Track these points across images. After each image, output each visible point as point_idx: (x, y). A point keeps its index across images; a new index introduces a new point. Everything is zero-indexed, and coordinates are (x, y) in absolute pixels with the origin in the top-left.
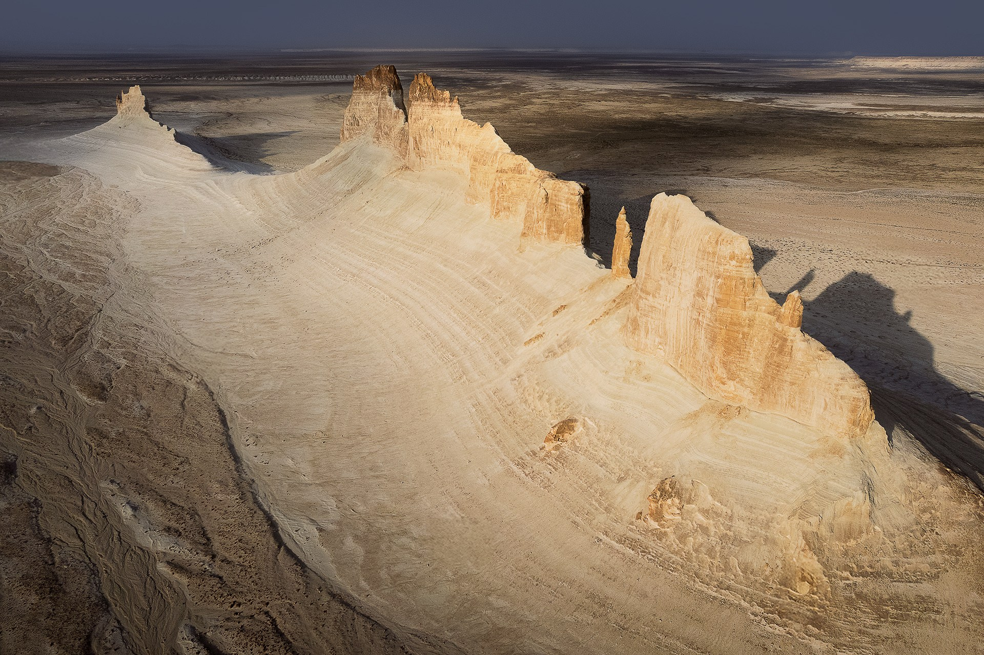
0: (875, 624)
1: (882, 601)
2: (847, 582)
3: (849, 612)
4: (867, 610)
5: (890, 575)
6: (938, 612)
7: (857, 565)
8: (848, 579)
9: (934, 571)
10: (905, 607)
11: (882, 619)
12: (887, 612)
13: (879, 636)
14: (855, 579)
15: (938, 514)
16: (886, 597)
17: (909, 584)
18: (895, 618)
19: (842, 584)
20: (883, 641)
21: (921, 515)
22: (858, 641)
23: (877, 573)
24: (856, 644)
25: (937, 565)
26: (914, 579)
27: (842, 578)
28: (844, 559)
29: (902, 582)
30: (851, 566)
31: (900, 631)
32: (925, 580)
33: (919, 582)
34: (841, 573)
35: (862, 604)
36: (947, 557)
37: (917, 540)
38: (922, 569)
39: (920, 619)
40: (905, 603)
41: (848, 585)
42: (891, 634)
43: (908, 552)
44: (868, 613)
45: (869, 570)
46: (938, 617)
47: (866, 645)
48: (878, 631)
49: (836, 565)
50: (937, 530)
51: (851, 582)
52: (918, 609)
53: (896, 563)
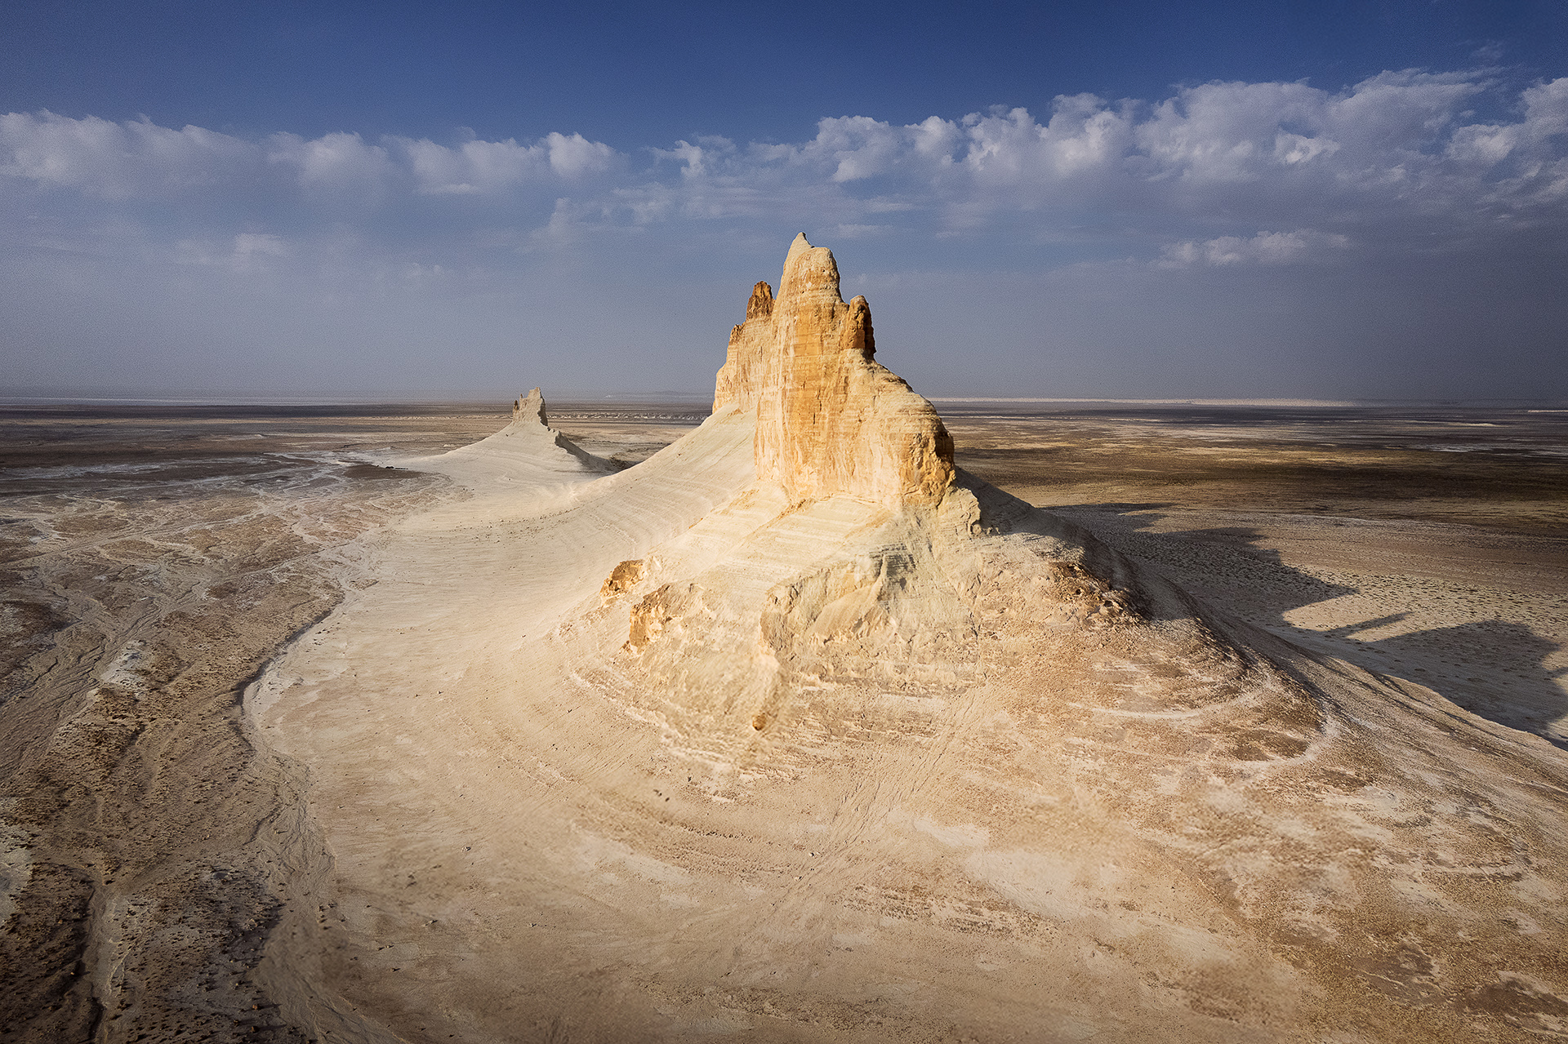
0: (820, 742)
1: (848, 715)
2: (810, 688)
3: (788, 726)
4: (814, 724)
5: (885, 685)
6: (929, 734)
7: (836, 668)
8: (813, 684)
9: (961, 683)
10: (882, 724)
11: (833, 737)
12: (846, 729)
13: (815, 756)
14: (825, 685)
15: (1013, 613)
16: (858, 709)
17: (908, 698)
18: (855, 737)
19: (800, 691)
20: (819, 762)
21: (982, 613)
22: (780, 761)
23: (865, 681)
24: (775, 765)
25: (969, 676)
26: (923, 691)
27: (805, 683)
28: (819, 658)
29: (900, 694)
30: (826, 667)
31: (852, 752)
32: (938, 694)
33: (928, 697)
34: (806, 675)
35: (813, 716)
36: (993, 666)
37: (952, 642)
38: (942, 680)
39: (894, 741)
40: (883, 720)
41: (809, 693)
42: (837, 755)
43: (928, 657)
44: (815, 728)
45: (854, 675)
46: (925, 740)
47: (789, 766)
48: (818, 751)
49: (803, 664)
50: (998, 634)
51: (816, 689)
52: (899, 728)
53: (902, 670)
